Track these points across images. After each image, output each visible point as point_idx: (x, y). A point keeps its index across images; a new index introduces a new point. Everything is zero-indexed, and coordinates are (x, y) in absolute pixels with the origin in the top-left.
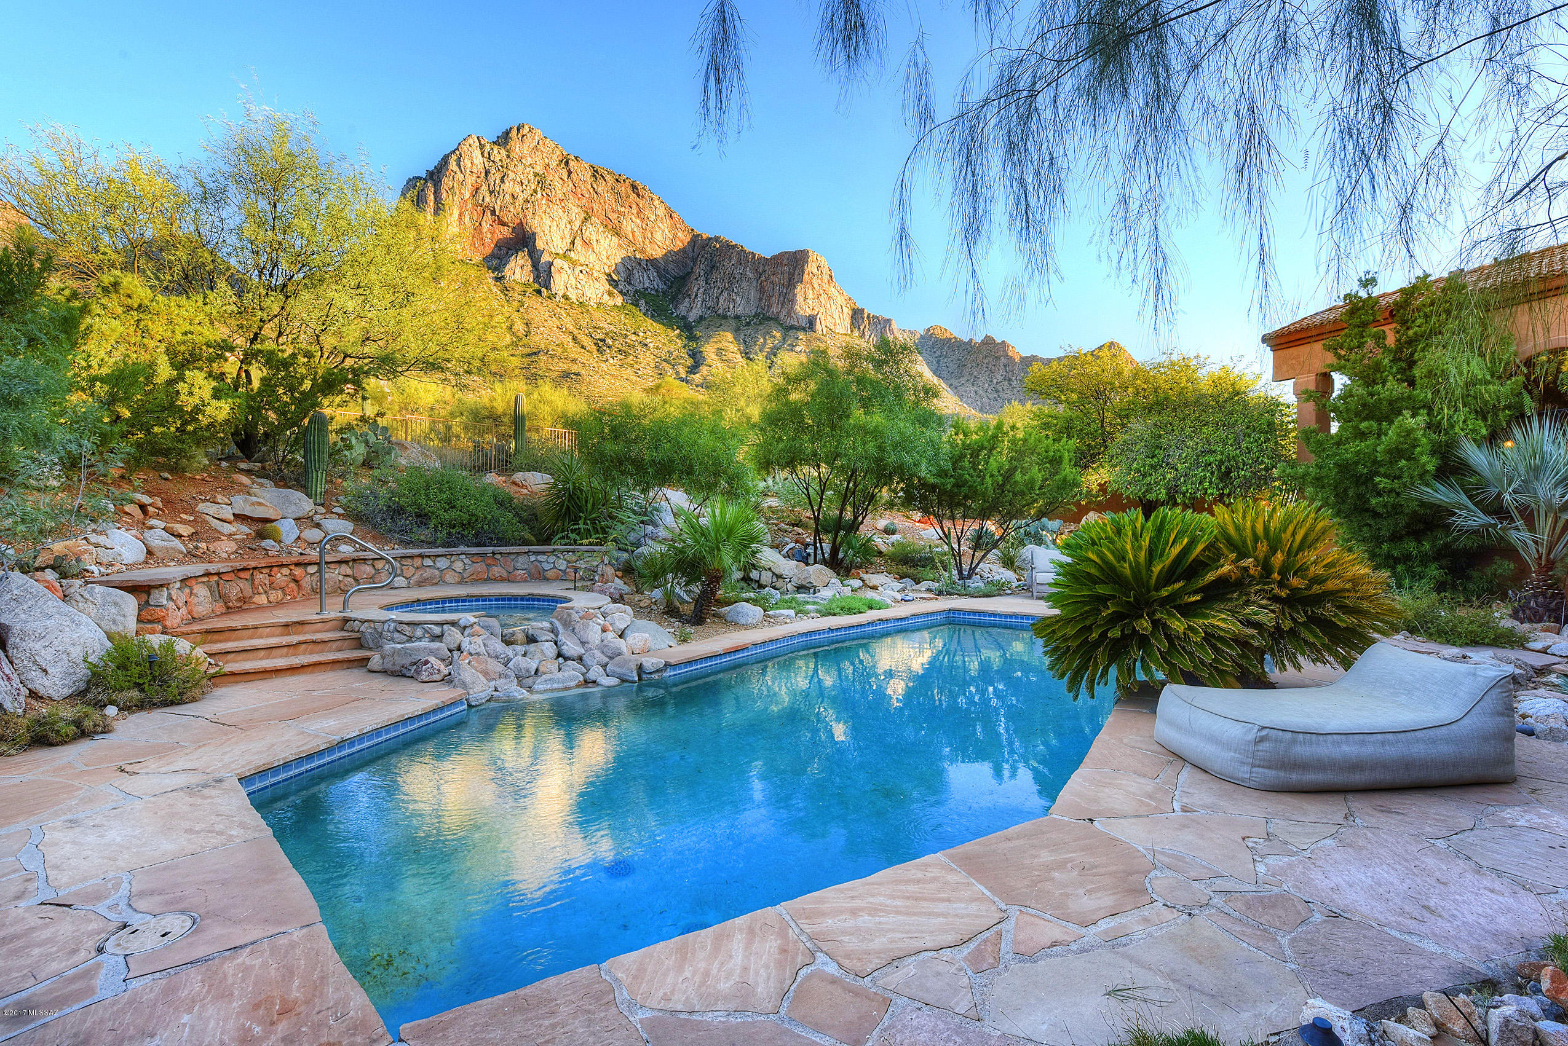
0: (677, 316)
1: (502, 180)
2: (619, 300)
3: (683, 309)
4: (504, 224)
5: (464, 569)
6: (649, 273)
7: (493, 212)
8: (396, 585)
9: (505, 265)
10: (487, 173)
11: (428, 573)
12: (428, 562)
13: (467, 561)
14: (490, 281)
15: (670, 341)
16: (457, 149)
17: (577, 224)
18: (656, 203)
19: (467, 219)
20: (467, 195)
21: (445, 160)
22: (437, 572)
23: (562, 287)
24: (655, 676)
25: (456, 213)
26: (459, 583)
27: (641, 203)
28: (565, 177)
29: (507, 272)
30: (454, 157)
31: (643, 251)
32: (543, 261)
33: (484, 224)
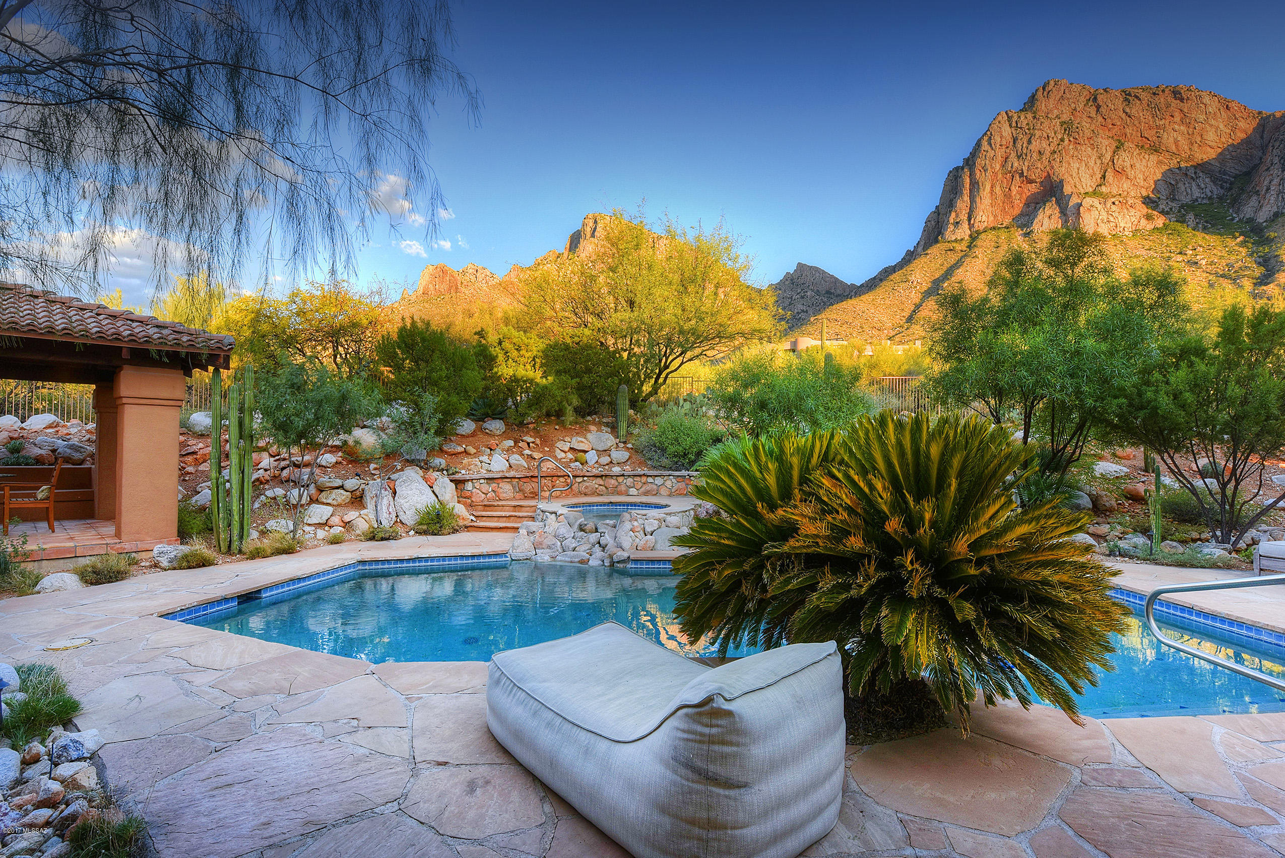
0: (1240, 220)
1: (1029, 142)
2: (1160, 221)
3: (1248, 211)
4: (1031, 182)
5: (672, 486)
6: (1199, 181)
7: (1021, 175)
8: (631, 494)
9: (1034, 219)
10: (1015, 140)
11: (649, 487)
12: (650, 480)
13: (674, 480)
14: (1019, 238)
15: (1230, 253)
16: (988, 130)
17: (1108, 156)
18: (1206, 100)
19: (998, 189)
20: (998, 167)
21: (978, 144)
22: (655, 487)
23: (1092, 224)
24: (621, 566)
25: (988, 187)
26: (669, 495)
27: (1185, 107)
28: (1093, 114)
29: (1036, 226)
30: (986, 138)
31: (1190, 158)
32: (1071, 204)
33: (1013, 188)
